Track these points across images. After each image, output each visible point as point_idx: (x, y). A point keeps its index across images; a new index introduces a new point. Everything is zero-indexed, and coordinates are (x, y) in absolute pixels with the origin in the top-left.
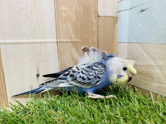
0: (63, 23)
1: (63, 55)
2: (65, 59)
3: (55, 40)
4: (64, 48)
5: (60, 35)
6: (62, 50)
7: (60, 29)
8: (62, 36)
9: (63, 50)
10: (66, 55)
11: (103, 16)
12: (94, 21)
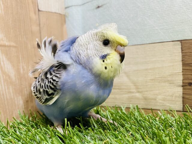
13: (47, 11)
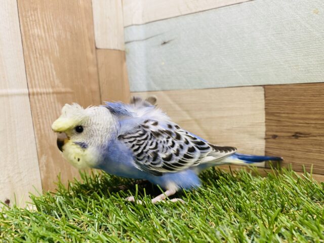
0: (37, 58)
1: (42, 117)
2: (45, 126)
3: (26, 91)
4: (43, 104)
5: (33, 82)
6: (38, 109)
7: (32, 69)
8: (37, 83)
9: (40, 108)
10: (47, 117)
11: (105, 49)
12: (91, 56)
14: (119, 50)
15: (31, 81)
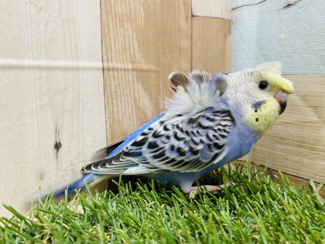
0: (116, 25)
1: (117, 98)
2: (120, 109)
3: (100, 65)
4: (119, 83)
5: (109, 54)
6: (113, 87)
7: (110, 39)
8: (114, 55)
9: (116, 87)
10: (123, 99)
11: (203, 17)
12: (184, 25)
13: (204, 15)
14: (222, 19)
15: (107, 53)
